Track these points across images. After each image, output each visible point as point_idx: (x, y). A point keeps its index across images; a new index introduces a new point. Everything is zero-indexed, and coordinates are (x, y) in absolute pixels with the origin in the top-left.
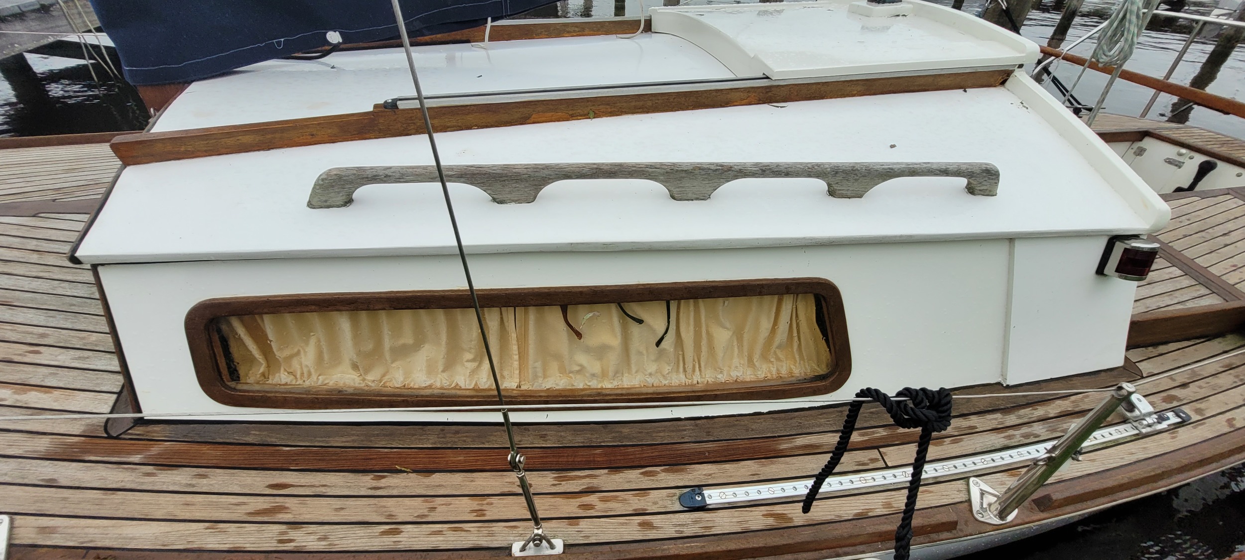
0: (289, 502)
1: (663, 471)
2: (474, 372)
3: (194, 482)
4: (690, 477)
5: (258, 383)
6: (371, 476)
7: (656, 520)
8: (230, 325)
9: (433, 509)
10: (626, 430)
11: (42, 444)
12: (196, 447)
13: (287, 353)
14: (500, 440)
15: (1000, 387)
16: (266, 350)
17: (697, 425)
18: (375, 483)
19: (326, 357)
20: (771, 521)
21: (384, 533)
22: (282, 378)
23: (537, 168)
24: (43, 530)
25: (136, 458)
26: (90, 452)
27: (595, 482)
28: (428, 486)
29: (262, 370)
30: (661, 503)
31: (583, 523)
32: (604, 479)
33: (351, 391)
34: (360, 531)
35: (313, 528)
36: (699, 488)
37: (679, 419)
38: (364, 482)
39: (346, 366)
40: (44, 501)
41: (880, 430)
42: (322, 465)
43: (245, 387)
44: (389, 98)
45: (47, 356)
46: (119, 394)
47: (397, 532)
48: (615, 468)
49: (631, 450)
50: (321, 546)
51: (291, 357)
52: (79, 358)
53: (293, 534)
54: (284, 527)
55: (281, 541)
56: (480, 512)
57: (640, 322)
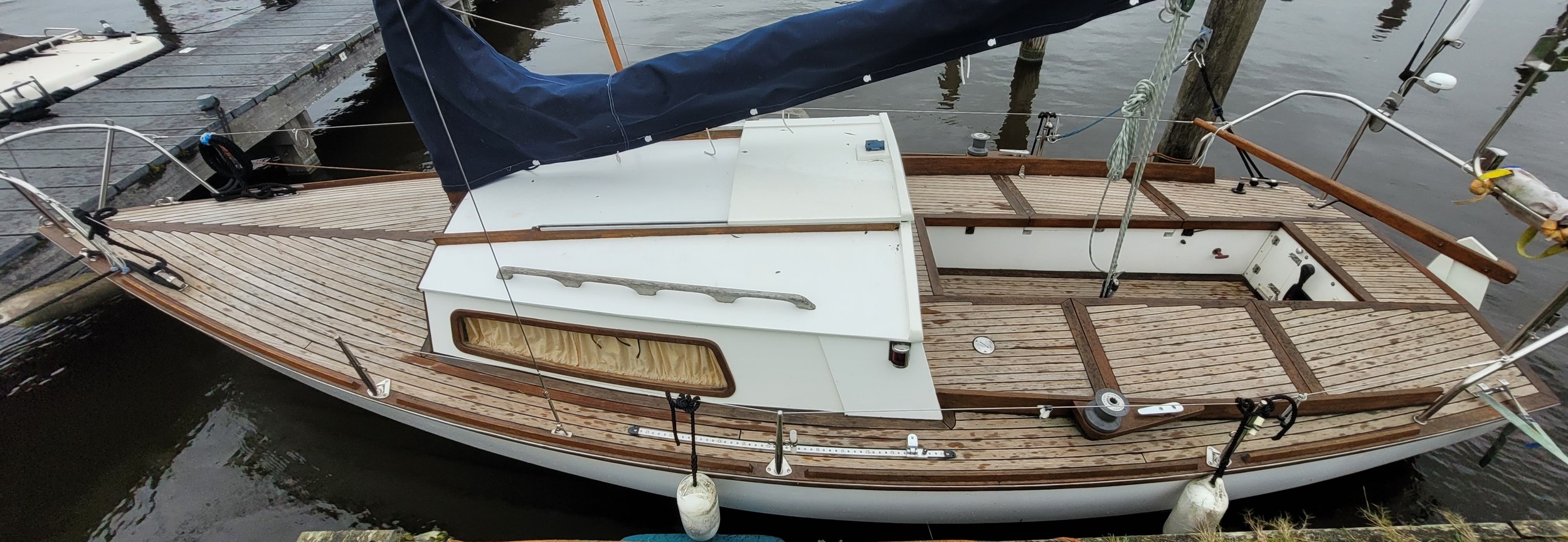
0: (478, 395)
1: (628, 416)
2: (559, 355)
3: (447, 380)
4: (639, 421)
5: (474, 344)
6: (509, 392)
7: (614, 435)
8: (467, 320)
9: (527, 410)
10: (620, 395)
11: (400, 355)
12: (450, 366)
13: (487, 333)
14: (536, 382)
15: (842, 415)
16: (479, 332)
17: (655, 400)
18: (509, 395)
19: (502, 337)
20: (665, 448)
21: (507, 414)
22: (484, 343)
23: (577, 275)
24: (400, 387)
25: (429, 367)
26: (415, 361)
27: (595, 414)
28: (529, 401)
29: (476, 339)
30: (620, 429)
31: (584, 429)
32: (601, 414)
33: (507, 354)
34: (500, 411)
35: (483, 406)
36: (638, 427)
37: (647, 395)
38: (507, 393)
39: (508, 343)
40: (400, 377)
41: (749, 422)
42: (492, 384)
43: (469, 345)
44: (536, 225)
45: (403, 318)
46: (426, 339)
47: (513, 415)
48: (607, 411)
49: (618, 404)
50: (485, 414)
51: (488, 335)
52: (414, 321)
53: (476, 407)
54: (474, 404)
55: (472, 409)
56: (545, 415)
57: (629, 345)
